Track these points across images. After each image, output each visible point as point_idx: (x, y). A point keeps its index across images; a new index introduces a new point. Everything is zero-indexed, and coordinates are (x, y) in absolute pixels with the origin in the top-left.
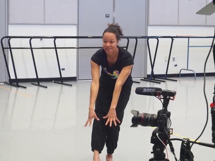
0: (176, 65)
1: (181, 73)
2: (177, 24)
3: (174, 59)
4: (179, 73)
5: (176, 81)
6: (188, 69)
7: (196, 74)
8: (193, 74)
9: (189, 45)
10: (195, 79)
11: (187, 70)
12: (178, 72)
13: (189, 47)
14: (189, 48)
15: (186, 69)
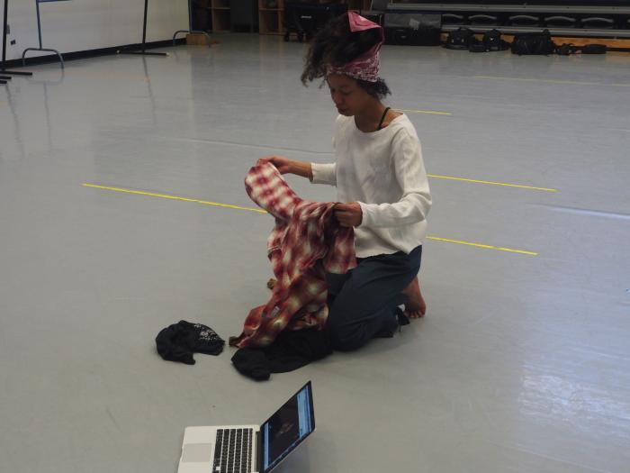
0: (13, 42)
1: (26, 56)
5: (31, 74)
6: (43, 47)
7: (62, 54)
8: (54, 55)
10: (63, 68)
11: (40, 49)
12: (19, 56)
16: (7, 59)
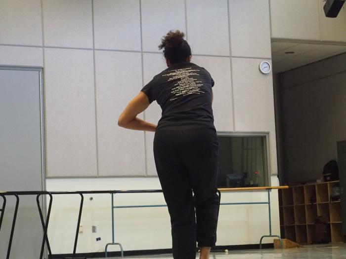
0: (98, 239)
1: (108, 251)
2: (96, 175)
3: (94, 229)
4: (104, 251)
6: (115, 242)
9: (114, 206)
11: (112, 244)
12: (102, 250)
13: (113, 207)
14: (114, 209)
15: (112, 242)
16: (76, 252)
